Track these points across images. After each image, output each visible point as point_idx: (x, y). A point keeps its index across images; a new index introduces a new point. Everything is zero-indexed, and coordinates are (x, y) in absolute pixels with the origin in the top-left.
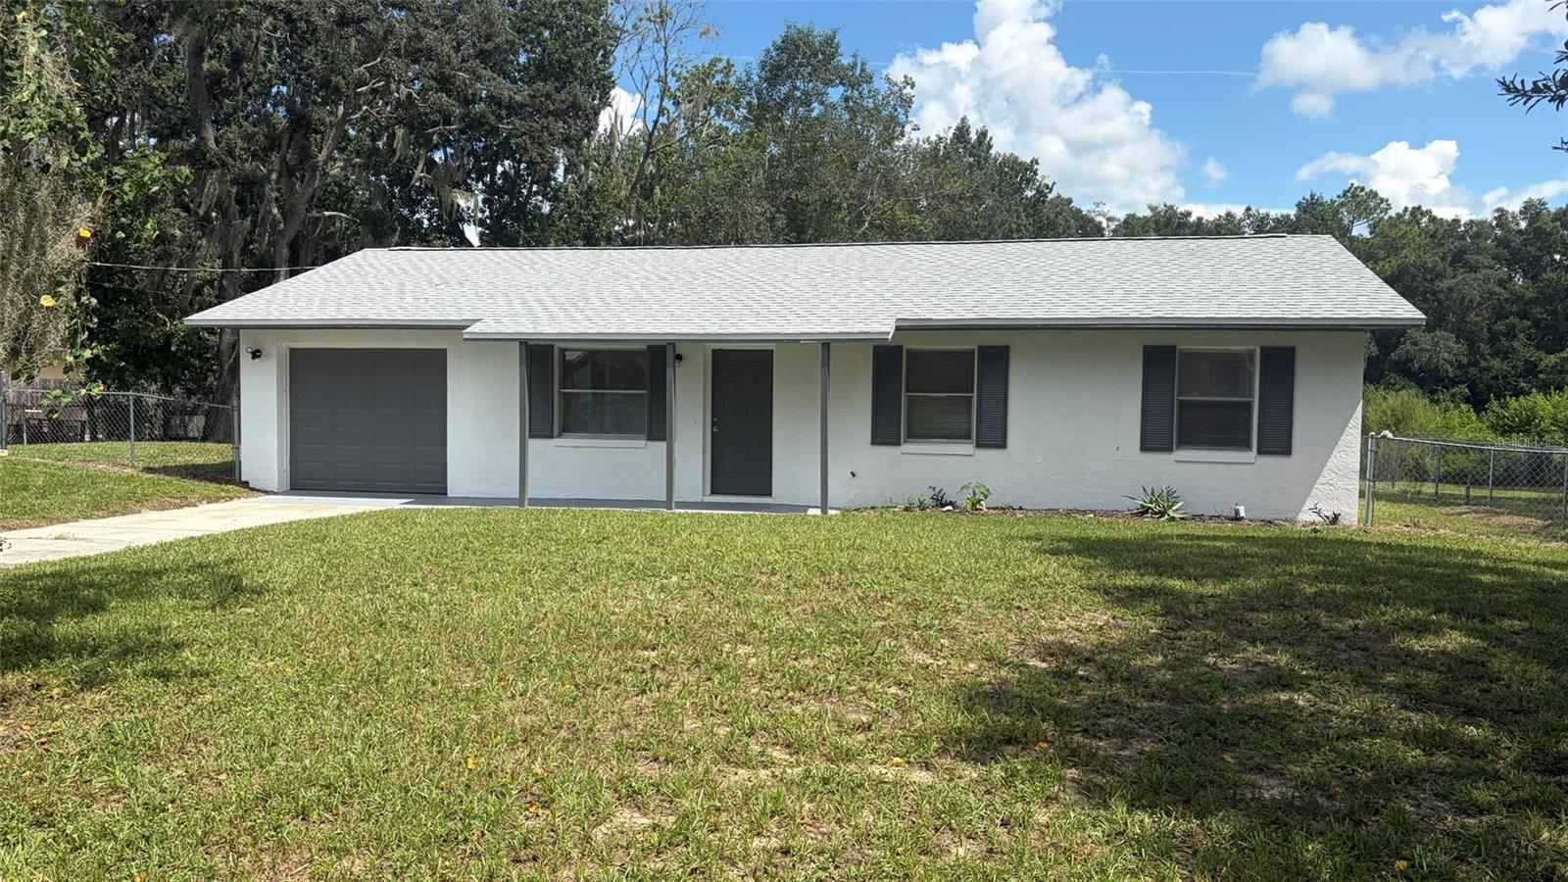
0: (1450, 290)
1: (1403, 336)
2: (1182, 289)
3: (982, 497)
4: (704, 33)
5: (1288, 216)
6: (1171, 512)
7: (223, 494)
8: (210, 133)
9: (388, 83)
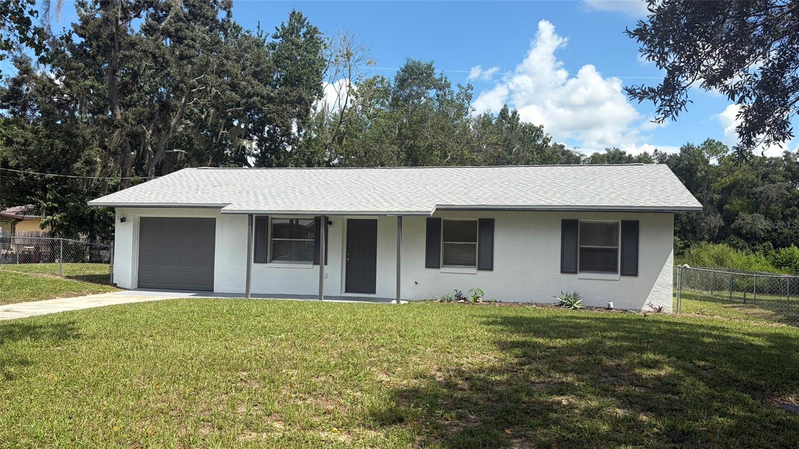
0: (761, 192)
1: (737, 216)
2: (583, 191)
3: (480, 295)
4: (369, 63)
5: (676, 154)
6: (575, 305)
7: (101, 290)
8: (118, 112)
9: (207, 87)
